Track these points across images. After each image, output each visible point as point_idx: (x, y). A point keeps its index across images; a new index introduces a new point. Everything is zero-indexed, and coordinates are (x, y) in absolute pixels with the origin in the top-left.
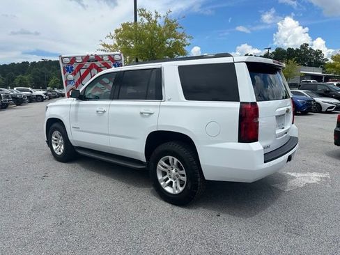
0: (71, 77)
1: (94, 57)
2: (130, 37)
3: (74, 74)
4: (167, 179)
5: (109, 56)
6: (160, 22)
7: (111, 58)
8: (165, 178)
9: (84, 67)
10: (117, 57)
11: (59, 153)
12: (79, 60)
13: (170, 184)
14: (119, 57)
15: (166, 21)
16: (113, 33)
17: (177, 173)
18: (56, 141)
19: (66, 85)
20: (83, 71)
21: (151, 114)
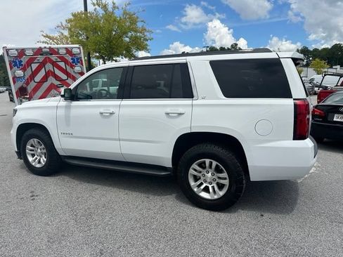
0: (19, 73)
1: (48, 50)
2: (85, 29)
3: (24, 70)
4: (202, 184)
5: (66, 48)
6: (118, 14)
7: (69, 51)
8: (198, 183)
9: (36, 61)
10: (75, 51)
11: (38, 166)
12: (29, 53)
13: (206, 190)
14: (78, 50)
15: (125, 13)
16: (64, 23)
17: (214, 177)
18: (31, 150)
19: (14, 82)
20: (34, 66)
21: (180, 114)
